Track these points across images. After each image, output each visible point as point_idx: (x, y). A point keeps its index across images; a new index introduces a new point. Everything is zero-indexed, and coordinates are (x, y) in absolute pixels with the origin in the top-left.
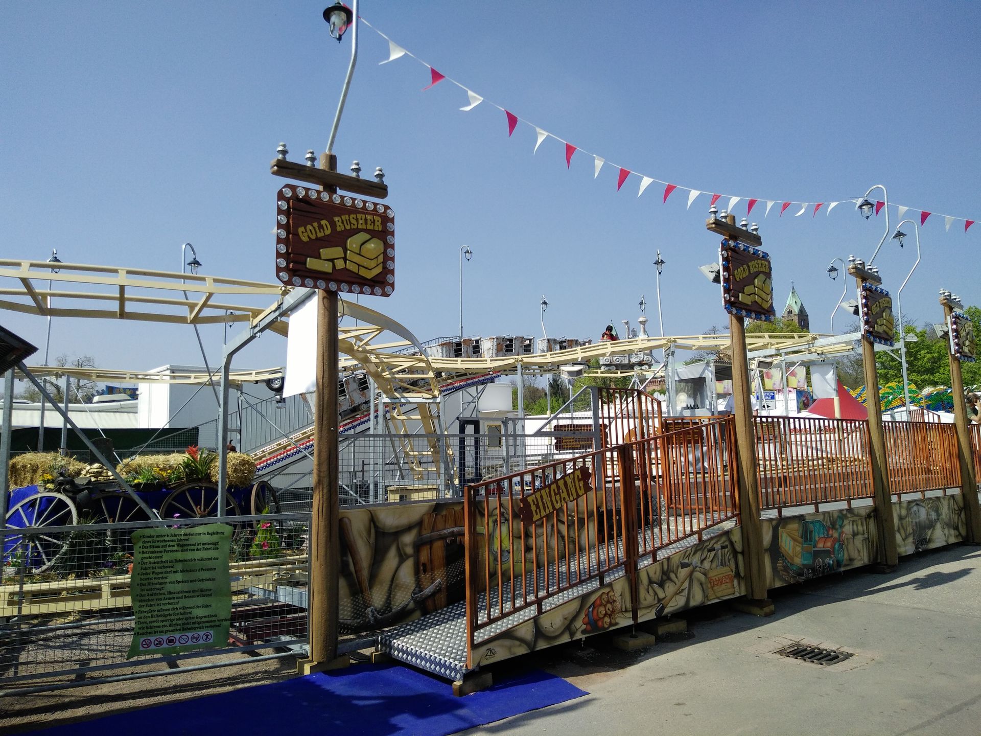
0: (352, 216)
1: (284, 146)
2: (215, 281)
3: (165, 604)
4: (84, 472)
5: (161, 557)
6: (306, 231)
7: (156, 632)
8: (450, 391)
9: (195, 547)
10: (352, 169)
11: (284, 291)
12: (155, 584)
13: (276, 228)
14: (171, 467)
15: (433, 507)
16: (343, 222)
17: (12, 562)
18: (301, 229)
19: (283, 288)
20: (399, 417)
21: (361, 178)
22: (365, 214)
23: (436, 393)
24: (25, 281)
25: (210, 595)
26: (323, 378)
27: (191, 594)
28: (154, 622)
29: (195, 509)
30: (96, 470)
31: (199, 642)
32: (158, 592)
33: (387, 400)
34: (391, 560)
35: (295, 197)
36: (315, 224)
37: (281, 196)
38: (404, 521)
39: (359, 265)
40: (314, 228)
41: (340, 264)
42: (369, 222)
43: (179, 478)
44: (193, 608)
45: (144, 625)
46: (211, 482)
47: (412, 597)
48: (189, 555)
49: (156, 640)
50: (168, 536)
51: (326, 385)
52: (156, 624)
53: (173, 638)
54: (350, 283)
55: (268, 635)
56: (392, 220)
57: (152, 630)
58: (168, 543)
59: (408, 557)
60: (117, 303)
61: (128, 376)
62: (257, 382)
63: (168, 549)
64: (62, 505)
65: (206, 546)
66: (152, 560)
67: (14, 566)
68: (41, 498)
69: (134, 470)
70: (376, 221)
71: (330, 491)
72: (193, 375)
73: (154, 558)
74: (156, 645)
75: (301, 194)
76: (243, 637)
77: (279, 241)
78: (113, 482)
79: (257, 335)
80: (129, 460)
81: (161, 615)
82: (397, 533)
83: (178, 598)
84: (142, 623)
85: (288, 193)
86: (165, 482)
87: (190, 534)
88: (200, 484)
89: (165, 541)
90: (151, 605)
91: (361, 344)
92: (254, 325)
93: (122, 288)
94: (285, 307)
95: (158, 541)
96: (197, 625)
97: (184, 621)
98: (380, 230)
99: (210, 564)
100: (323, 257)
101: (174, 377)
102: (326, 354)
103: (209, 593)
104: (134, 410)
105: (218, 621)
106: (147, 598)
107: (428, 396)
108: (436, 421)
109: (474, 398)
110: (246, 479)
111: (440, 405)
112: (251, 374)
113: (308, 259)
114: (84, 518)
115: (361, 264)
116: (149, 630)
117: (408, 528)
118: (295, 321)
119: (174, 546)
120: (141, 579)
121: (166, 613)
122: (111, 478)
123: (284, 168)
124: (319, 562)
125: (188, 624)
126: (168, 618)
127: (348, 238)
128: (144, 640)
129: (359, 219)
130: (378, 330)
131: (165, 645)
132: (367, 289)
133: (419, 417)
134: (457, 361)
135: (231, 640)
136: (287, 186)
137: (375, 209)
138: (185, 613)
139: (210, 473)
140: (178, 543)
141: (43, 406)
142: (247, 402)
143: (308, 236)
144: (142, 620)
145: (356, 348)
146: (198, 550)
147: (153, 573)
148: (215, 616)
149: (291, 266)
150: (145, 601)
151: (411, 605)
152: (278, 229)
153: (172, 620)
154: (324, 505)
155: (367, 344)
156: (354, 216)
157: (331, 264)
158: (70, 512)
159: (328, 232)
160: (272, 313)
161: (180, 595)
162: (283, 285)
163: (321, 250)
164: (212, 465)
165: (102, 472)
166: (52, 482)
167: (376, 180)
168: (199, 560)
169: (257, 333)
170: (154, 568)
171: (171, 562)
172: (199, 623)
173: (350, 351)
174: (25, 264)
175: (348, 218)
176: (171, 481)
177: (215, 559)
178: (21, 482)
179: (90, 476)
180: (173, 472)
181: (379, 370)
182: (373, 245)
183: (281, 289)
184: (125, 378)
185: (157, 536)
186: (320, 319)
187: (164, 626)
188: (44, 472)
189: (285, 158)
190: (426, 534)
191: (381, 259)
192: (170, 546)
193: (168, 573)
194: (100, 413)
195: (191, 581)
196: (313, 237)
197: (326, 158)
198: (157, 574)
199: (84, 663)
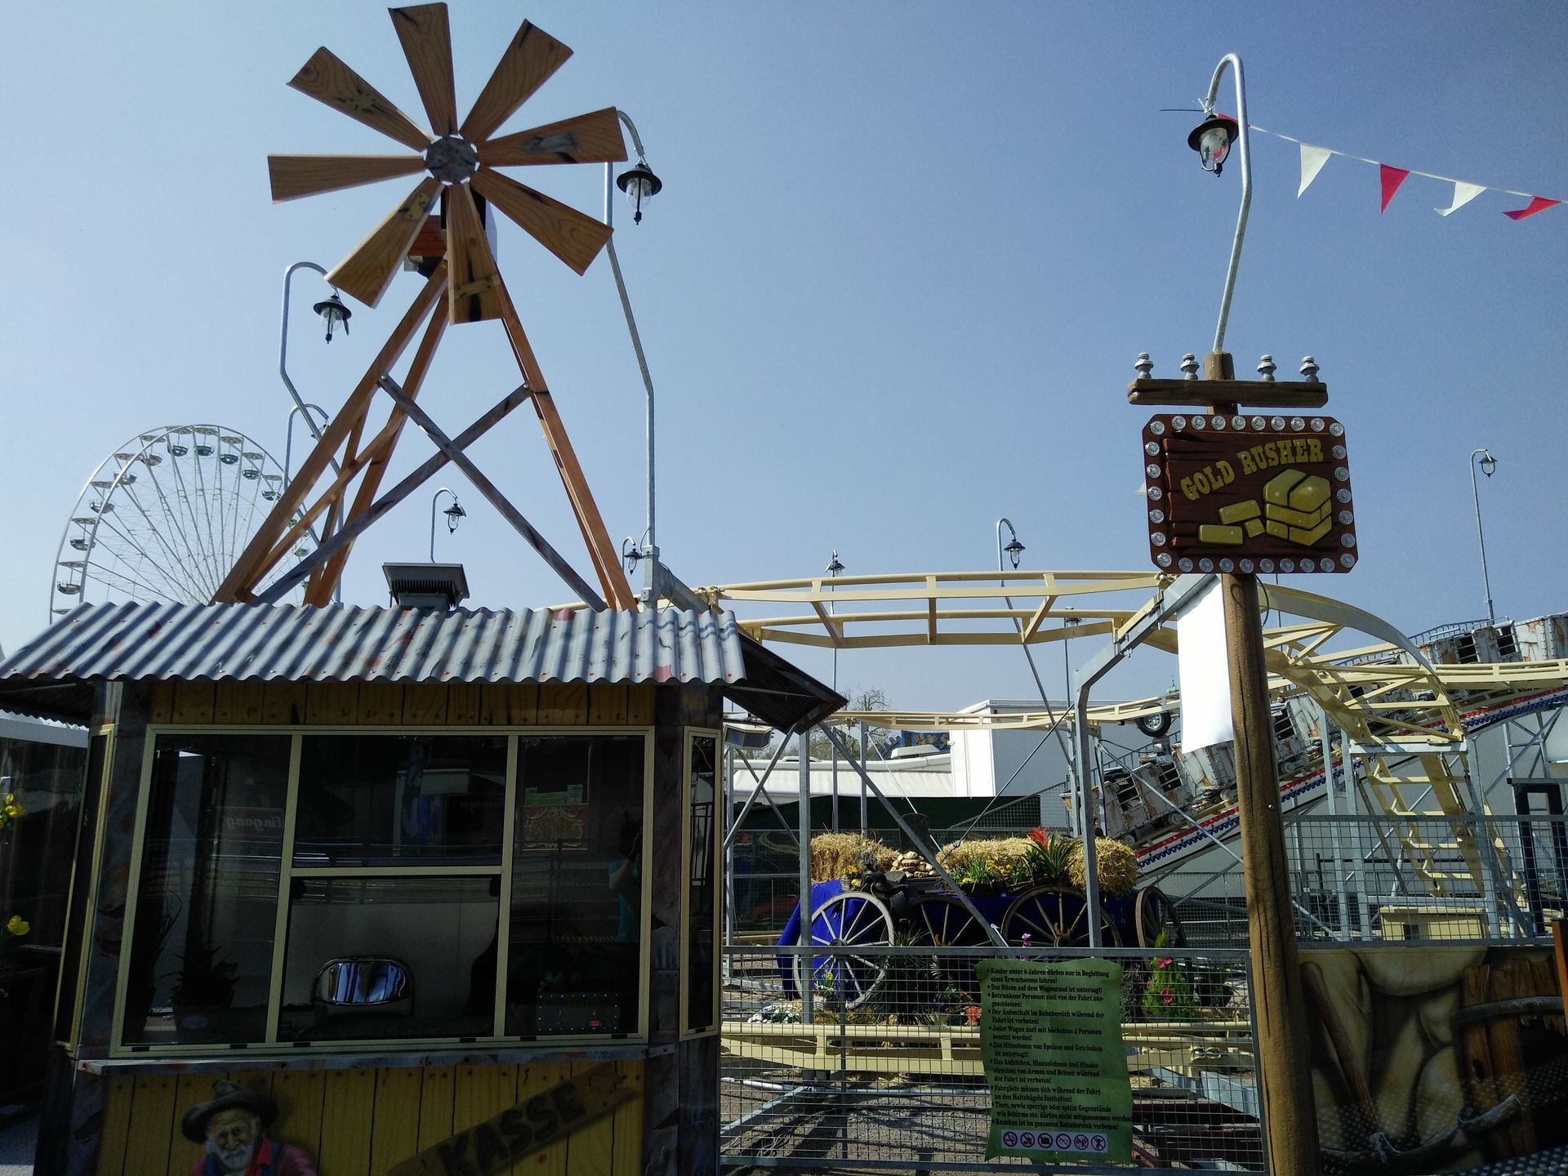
0: (1268, 446)
1: (1146, 357)
2: (1057, 576)
3: (1031, 1080)
4: (895, 864)
5: (1019, 1005)
6: (1194, 483)
7: (1022, 1123)
8: (1480, 725)
9: (1067, 994)
10: (1260, 370)
11: (1163, 580)
12: (1015, 1046)
13: (1145, 484)
14: (1010, 860)
15: (1484, 955)
16: (1253, 459)
17: (820, 989)
18: (1185, 482)
19: (1162, 577)
20: (1384, 780)
21: (1276, 380)
22: (1292, 438)
23: (1457, 733)
24: (817, 605)
25: (1096, 1075)
26: (1245, 719)
27: (1068, 1069)
28: (1019, 1106)
29: (1051, 928)
30: (910, 861)
31: (1087, 1150)
32: (1019, 1059)
33: (1359, 750)
34: (1407, 1051)
35: (1171, 433)
36: (1208, 470)
37: (1148, 435)
38: (1421, 977)
39: (1289, 526)
40: (1206, 476)
41: (1255, 529)
42: (1300, 451)
43: (1023, 877)
44: (1073, 1091)
45: (1005, 1110)
46: (1070, 885)
47: (1460, 1123)
48: (1060, 1006)
49: (1023, 1135)
50: (1026, 972)
51: (1251, 729)
52: (1020, 1110)
53: (1048, 1137)
54: (1276, 558)
55: (1197, 1155)
56: (1341, 440)
57: (1017, 1119)
58: (1027, 984)
59: (1443, 1046)
60: (925, 623)
61: (936, 720)
62: (1123, 722)
63: (1027, 992)
64: (873, 911)
65: (1084, 993)
66: (1008, 1008)
67: (822, 995)
68: (848, 899)
69: (958, 861)
70: (1312, 448)
71: (1278, 915)
72: (1025, 715)
73: (1008, 1005)
74: (1024, 1144)
75: (1180, 425)
76: (1152, 1151)
77: (1152, 505)
78: (934, 880)
79: (1126, 653)
80: (951, 846)
81: (1028, 1098)
82: (1413, 1001)
83: (1049, 1073)
84: (1001, 1106)
85: (1159, 428)
86: (1003, 883)
87: (1057, 973)
88: (1055, 889)
89: (1022, 980)
90: (1011, 1080)
91: (1300, 654)
92: (1120, 637)
93: (932, 602)
94: (1167, 605)
95: (1013, 980)
96: (1080, 1122)
97: (1062, 1111)
98: (1321, 461)
99: (1093, 1024)
100: (1225, 521)
101: (998, 720)
102: (1246, 679)
103: (1095, 1070)
104: (945, 769)
105: (1114, 1118)
106: (1004, 1066)
107: (1440, 740)
108: (1462, 786)
109: (1536, 736)
110: (1124, 883)
111: (1468, 757)
112: (1113, 709)
113: (1201, 527)
114: (902, 933)
115: (1293, 523)
116: (1012, 1119)
117: (1434, 992)
118: (1186, 627)
119: (1036, 989)
120: (995, 1037)
121: (1034, 1094)
122: (931, 873)
123: (1149, 391)
124: (1272, 1038)
125: (1069, 1117)
126: (1038, 1102)
127: (1265, 484)
128: (1008, 1133)
129: (1282, 450)
130: (1330, 628)
131: (1036, 1147)
132: (1306, 563)
133: (1427, 779)
134: (1491, 668)
135: (1136, 1154)
136: (1156, 418)
137: (1308, 427)
138: (1061, 1099)
139: (1068, 871)
140: (1042, 984)
141: (835, 764)
142: (1110, 755)
143: (1198, 490)
144: (1002, 1101)
145: (1291, 661)
146: (1071, 998)
147: (1010, 1028)
148: (1108, 1110)
149: (1174, 541)
150: (1003, 1071)
151: (1460, 1139)
152: (1148, 488)
153: (1044, 1107)
154: (1271, 939)
155: (1311, 653)
156: (1272, 445)
157: (1239, 530)
158: (883, 921)
159: (1230, 478)
160: (1148, 617)
161: (1052, 1068)
162: (1160, 571)
163: (1221, 510)
164: (1071, 858)
165: (918, 864)
166: (859, 876)
167: (1303, 379)
168: (1074, 1014)
169: (1125, 650)
170: (1011, 1021)
171: (1035, 1014)
172: (1084, 1118)
173: (1283, 669)
174: (817, 584)
175: (1261, 451)
176: (1012, 882)
177: (1098, 1015)
178: (820, 874)
179: (904, 870)
180: (1015, 868)
181: (1338, 696)
182: (1310, 489)
183: (1158, 578)
184: (933, 723)
185: (1011, 972)
186: (1230, 622)
187: (1032, 1115)
188: (846, 861)
189: (1148, 376)
190: (1474, 1004)
191: (1327, 508)
192: (1030, 989)
193: (1031, 1030)
194: (902, 774)
195: (1066, 1048)
196: (1206, 491)
197: (1215, 361)
198: (1016, 1030)
199: (926, 1153)
